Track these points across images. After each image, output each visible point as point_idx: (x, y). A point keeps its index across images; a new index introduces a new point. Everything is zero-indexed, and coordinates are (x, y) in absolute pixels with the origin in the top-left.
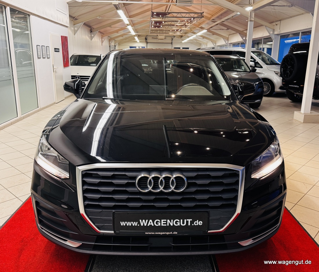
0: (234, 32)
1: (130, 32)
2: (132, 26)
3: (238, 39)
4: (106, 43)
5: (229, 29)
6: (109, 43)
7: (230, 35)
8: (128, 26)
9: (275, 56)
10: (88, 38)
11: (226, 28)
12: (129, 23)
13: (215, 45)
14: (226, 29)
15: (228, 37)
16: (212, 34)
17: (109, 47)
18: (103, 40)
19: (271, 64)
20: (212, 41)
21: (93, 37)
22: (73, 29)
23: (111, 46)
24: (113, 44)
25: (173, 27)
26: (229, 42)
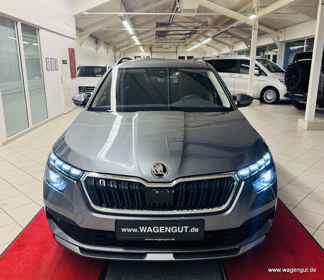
0: (239, 40)
1: (134, 42)
2: (137, 37)
3: (242, 46)
4: (111, 53)
5: (234, 37)
6: (115, 53)
7: (234, 43)
8: (133, 37)
9: (280, 64)
10: (93, 49)
11: (230, 36)
12: (134, 33)
13: (220, 53)
14: (231, 38)
15: (233, 45)
16: (217, 42)
17: (114, 58)
18: (108, 50)
19: (276, 72)
20: (216, 50)
21: (99, 48)
22: (79, 40)
23: (116, 56)
24: (118, 54)
25: (177, 36)
26: (234, 50)
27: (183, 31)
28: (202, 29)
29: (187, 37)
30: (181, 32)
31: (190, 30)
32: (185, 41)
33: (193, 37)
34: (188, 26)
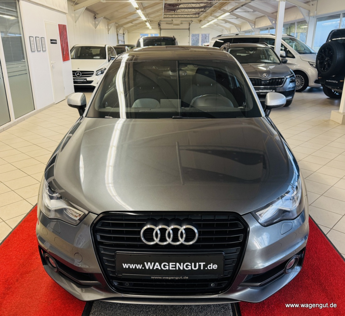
0: (262, 15)
1: (140, 17)
2: (142, 11)
3: (266, 23)
4: (113, 30)
5: (256, 11)
7: (257, 18)
8: (137, 11)
10: (91, 25)
12: (139, 6)
13: (239, 30)
14: (253, 12)
15: (255, 21)
16: (236, 17)
17: (117, 36)
18: (109, 27)
20: (235, 26)
21: (98, 24)
22: (73, 15)
23: (119, 34)
24: (121, 32)
25: (190, 10)
26: (256, 27)
28: (219, 1)
29: (201, 12)
30: (194, 5)
31: (205, 3)
32: (199, 16)
33: (208, 11)
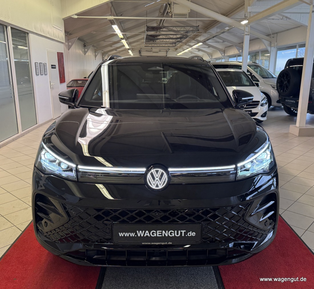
0: (231, 45)
1: (124, 46)
2: (126, 40)
3: (234, 51)
4: (99, 57)
5: (225, 42)
6: (103, 57)
7: (226, 47)
8: (122, 40)
10: (81, 52)
11: (222, 41)
13: (211, 58)
15: (224, 50)
18: (96, 54)
20: (207, 54)
21: (87, 51)
22: (67, 44)
25: (168, 40)
26: (226, 55)
27: (173, 35)
28: (193, 33)
29: (177, 42)
30: (171, 36)
31: (181, 35)
32: (175, 46)
33: (184, 41)
34: (179, 30)
